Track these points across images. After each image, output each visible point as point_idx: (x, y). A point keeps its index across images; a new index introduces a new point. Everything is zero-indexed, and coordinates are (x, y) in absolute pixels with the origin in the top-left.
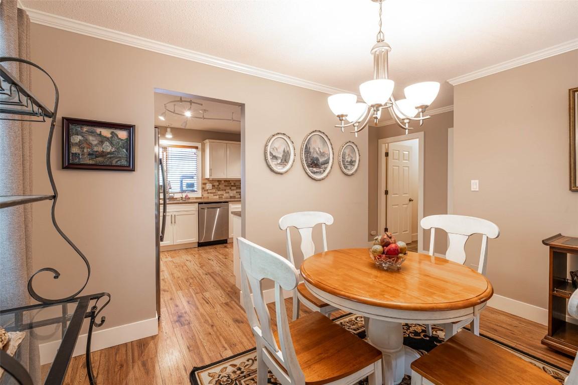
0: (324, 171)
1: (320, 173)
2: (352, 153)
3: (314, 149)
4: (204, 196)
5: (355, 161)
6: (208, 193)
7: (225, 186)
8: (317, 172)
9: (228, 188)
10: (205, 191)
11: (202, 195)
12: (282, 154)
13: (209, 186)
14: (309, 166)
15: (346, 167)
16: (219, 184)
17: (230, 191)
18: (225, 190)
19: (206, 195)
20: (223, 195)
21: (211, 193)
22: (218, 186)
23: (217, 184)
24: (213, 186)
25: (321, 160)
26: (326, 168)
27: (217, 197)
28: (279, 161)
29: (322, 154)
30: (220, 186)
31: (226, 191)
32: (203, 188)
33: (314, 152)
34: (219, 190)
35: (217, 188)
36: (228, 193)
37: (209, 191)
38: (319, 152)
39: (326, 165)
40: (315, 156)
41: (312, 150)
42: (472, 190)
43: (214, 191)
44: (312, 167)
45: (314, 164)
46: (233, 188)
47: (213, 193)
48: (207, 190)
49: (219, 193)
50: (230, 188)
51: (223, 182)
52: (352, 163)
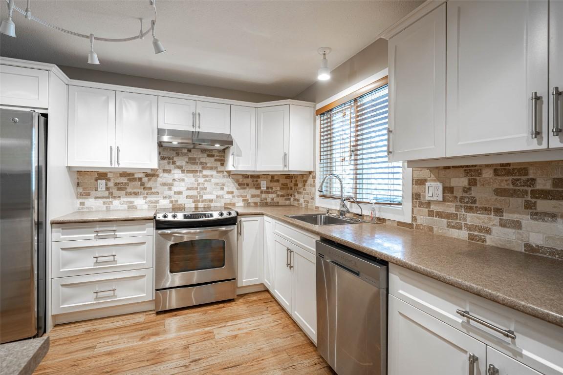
4: (419, 222)
6: (431, 213)
7: (499, 192)
9: (519, 201)
10: (421, 204)
11: (414, 219)
13: (433, 190)
16: (473, 183)
17: (526, 220)
18: (498, 211)
19: (423, 219)
20: (488, 231)
21: (440, 215)
22: (467, 190)
23: (464, 182)
24: (448, 190)
27: (463, 234)
30: (475, 192)
31: (506, 216)
32: (416, 197)
34: (470, 209)
35: (462, 198)
36: (517, 225)
37: (434, 208)
43: (453, 210)
46: (543, 205)
47: (448, 216)
48: (429, 203)
49: (472, 218)
50: (529, 206)
51: (488, 174)
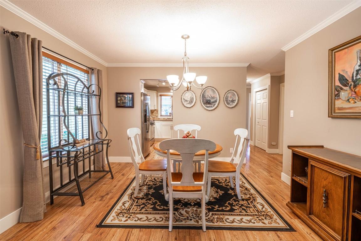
0: (214, 106)
1: (211, 107)
2: (233, 96)
3: (208, 95)
5: (235, 100)
8: (209, 107)
12: (190, 99)
14: (204, 104)
15: (228, 104)
25: (212, 101)
26: (215, 105)
28: (188, 102)
29: (213, 98)
33: (207, 97)
38: (210, 97)
39: (215, 103)
40: (208, 99)
41: (206, 96)
42: (291, 116)
44: (207, 104)
45: (208, 103)
52: (233, 101)
